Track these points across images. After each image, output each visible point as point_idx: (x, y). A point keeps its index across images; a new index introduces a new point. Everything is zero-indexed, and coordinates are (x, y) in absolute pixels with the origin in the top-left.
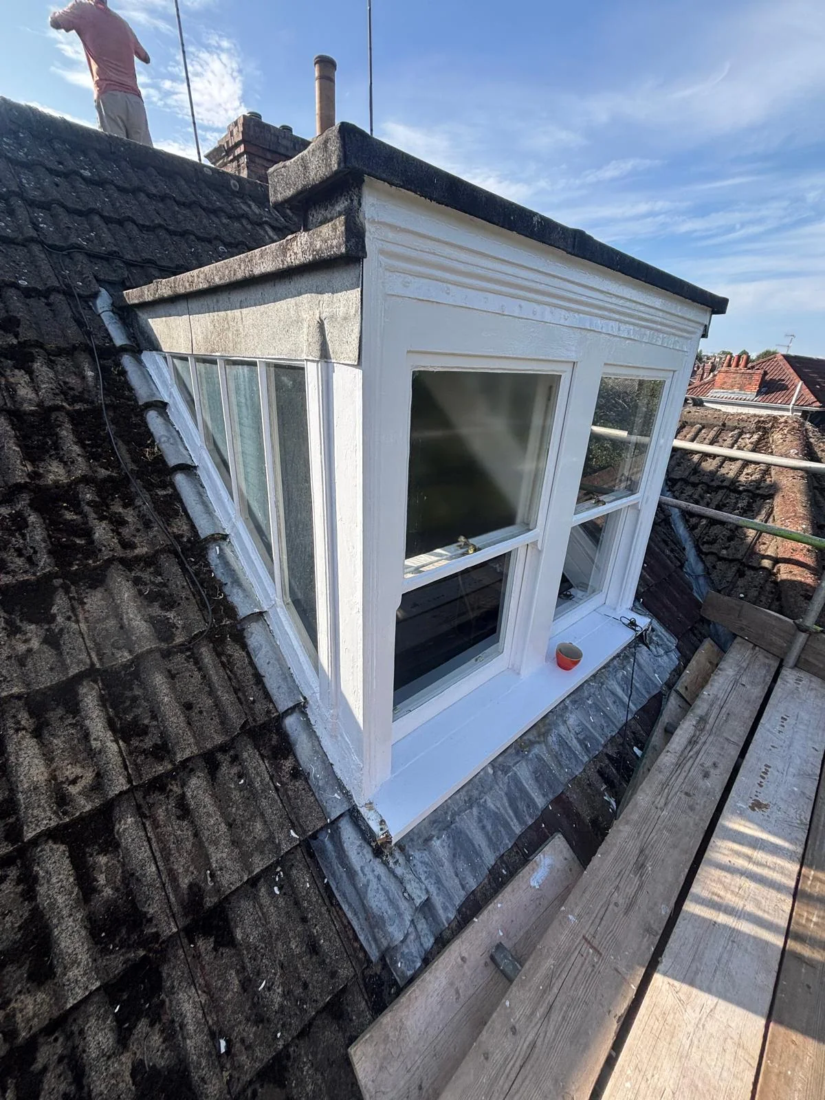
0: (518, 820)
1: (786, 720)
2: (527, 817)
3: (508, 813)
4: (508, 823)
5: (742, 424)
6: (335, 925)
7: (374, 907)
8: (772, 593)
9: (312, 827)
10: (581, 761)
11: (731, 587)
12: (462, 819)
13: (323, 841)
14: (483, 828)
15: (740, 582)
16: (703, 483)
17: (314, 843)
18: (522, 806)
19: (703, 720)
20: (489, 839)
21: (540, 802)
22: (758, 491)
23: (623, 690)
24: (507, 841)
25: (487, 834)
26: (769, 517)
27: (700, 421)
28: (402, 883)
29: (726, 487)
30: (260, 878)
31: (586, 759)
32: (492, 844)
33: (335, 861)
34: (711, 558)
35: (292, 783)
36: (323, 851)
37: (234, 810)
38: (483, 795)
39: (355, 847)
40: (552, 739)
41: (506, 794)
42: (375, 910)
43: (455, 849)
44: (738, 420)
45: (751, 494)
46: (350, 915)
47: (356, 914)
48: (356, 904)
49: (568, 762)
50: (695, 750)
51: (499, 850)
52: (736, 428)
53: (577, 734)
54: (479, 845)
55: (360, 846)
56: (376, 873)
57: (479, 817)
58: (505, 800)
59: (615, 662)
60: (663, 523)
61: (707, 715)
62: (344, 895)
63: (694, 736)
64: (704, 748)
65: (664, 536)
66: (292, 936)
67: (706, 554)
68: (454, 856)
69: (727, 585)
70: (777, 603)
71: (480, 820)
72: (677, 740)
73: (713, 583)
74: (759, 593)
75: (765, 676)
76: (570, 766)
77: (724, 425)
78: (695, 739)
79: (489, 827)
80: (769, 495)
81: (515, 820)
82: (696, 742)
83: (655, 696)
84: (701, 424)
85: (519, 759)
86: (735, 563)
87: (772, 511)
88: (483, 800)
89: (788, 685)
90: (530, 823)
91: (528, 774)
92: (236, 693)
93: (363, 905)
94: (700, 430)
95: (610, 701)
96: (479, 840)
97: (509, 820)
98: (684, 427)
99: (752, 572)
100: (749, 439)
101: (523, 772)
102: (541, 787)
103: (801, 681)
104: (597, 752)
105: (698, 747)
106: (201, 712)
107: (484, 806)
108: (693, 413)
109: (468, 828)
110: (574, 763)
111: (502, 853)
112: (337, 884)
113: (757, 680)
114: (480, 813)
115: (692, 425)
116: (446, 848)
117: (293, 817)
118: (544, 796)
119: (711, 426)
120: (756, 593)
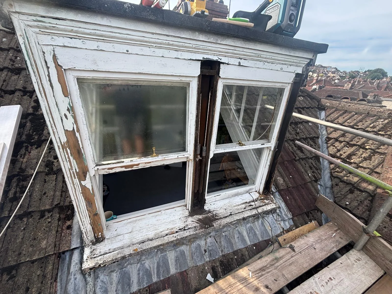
0: (157, 275)
1: (332, 280)
2: (161, 276)
3: (154, 271)
4: (151, 275)
5: (379, 114)
6: (50, 290)
7: (68, 289)
8: (367, 206)
9: (63, 249)
10: (204, 259)
11: (343, 197)
12: (131, 267)
13: (66, 256)
14: (139, 274)
15: (350, 196)
16: (345, 141)
17: (62, 256)
18: (161, 270)
19: (277, 259)
20: (139, 280)
21: (173, 271)
22: (377, 150)
23: (247, 233)
24: (145, 284)
25: (139, 277)
26: (380, 165)
27: (354, 110)
28: (86, 284)
29: (358, 145)
30: (36, 261)
31: (208, 259)
32: (139, 283)
33: (66, 266)
34: (337, 180)
35: (66, 230)
36: (64, 259)
37: (40, 234)
38: (146, 259)
39: (75, 263)
40: (194, 245)
41: (157, 262)
42: (68, 290)
43: (120, 280)
44: (378, 112)
45: (372, 151)
46: (59, 288)
47: (61, 289)
48: (64, 285)
49: (196, 258)
50: (260, 274)
51: (140, 286)
52: (375, 116)
53: (209, 247)
54: (133, 281)
55: (76, 263)
56: (75, 277)
57: (139, 268)
58: (156, 265)
59: (251, 219)
60: (314, 158)
61: (280, 258)
62: (61, 280)
63: (265, 267)
64: (267, 275)
65: (311, 165)
66: (35, 287)
67: (335, 177)
68: (119, 282)
69: (340, 195)
70: (368, 213)
71: (139, 270)
72: (254, 266)
73: (333, 193)
74: (359, 204)
75: (333, 248)
76: (196, 260)
77: (368, 113)
78: (265, 268)
79: (141, 275)
80: (384, 153)
81: (156, 275)
82: (264, 270)
83: (265, 240)
84: (355, 112)
85: (173, 249)
86: (349, 185)
87: (383, 162)
88: (144, 262)
89: (349, 260)
90: (162, 279)
91: (173, 257)
92: (62, 192)
93: (66, 286)
94: (354, 115)
95: (236, 236)
96: (134, 279)
97: (153, 274)
98: (345, 113)
99: (359, 192)
100: (382, 122)
101: (171, 256)
102: (176, 265)
103: (359, 260)
104: (214, 259)
105: (263, 273)
106: (47, 196)
107: (143, 265)
108: (351, 106)
109: (132, 272)
110: (199, 259)
111: (141, 288)
112: (61, 274)
113: (326, 249)
114: (140, 267)
115: (350, 112)
116: (117, 278)
117: (58, 243)
118: (176, 269)
119: (361, 114)
120: (356, 204)
